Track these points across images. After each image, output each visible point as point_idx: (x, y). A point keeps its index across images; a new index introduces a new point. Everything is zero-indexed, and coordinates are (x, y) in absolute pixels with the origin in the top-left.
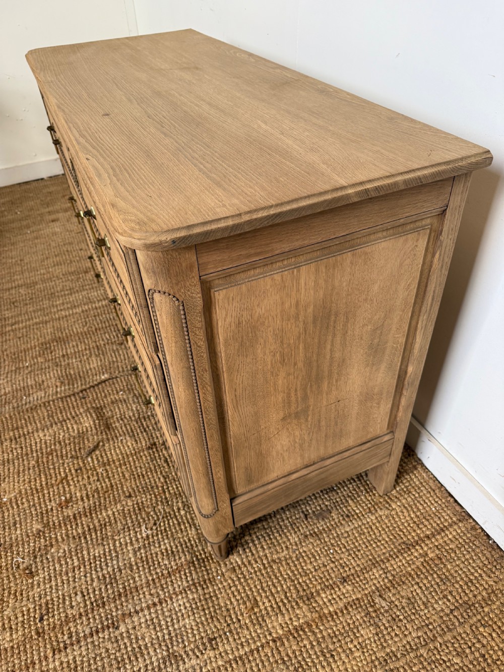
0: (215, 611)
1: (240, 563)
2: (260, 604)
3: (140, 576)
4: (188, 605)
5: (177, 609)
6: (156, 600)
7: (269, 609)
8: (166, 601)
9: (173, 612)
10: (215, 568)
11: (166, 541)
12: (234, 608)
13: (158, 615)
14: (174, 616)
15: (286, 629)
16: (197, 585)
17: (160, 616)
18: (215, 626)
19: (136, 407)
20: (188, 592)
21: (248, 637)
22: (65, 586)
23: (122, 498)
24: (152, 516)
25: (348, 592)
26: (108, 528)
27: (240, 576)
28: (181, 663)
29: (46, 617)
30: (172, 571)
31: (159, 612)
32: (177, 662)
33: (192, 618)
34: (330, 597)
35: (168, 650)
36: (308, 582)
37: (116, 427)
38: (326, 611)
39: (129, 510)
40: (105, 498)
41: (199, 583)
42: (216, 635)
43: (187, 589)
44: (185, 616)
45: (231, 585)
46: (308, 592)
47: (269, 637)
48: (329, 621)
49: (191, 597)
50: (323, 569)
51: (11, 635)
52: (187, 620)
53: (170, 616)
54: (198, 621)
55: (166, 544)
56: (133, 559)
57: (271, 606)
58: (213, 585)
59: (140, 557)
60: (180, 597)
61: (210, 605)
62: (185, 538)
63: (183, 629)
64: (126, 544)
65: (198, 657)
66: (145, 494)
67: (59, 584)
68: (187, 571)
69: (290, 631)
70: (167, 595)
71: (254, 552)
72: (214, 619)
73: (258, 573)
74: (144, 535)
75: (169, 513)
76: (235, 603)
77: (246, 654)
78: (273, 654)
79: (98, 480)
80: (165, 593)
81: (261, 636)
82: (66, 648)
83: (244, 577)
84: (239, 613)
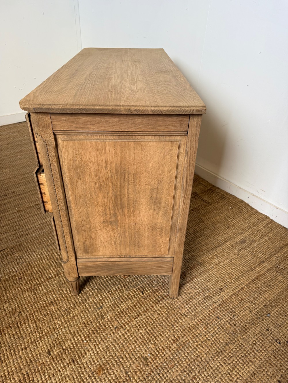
0: (217, 280)
1: (218, 262)
2: (234, 275)
4: (204, 279)
9: (199, 282)
12: (224, 278)
14: (200, 284)
15: (249, 281)
17: (194, 284)
18: (220, 285)
21: (235, 286)
22: (146, 280)
25: (266, 266)
27: (220, 267)
28: (212, 299)
29: (144, 292)
30: (191, 268)
32: (210, 299)
33: (209, 283)
34: (260, 269)
35: (204, 295)
36: (249, 265)
38: (261, 273)
41: (205, 271)
42: (222, 287)
45: (218, 270)
46: (251, 268)
47: (243, 285)
48: (264, 276)
50: (253, 260)
51: (131, 301)
54: (212, 284)
57: (239, 275)
58: (211, 271)
61: (214, 278)
63: (207, 287)
67: (143, 280)
68: (197, 268)
71: (222, 258)
72: (218, 282)
73: (227, 265)
76: (224, 276)
77: (237, 292)
78: (248, 290)
80: (192, 276)
82: (159, 302)
83: (223, 266)
84: (227, 279)
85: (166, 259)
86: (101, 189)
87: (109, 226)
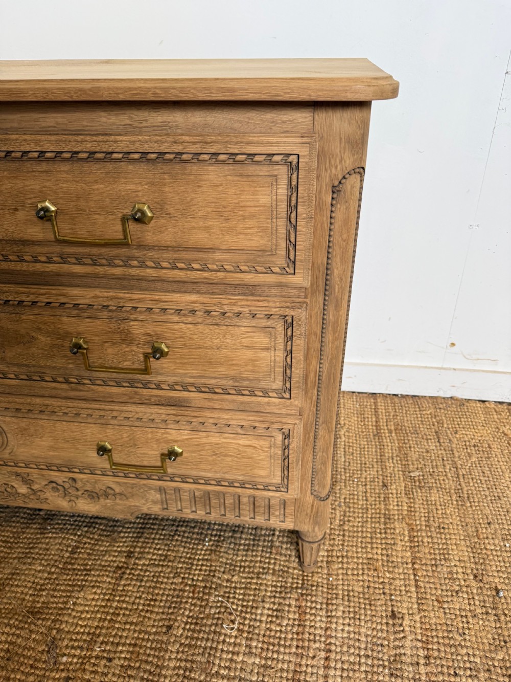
0: (365, 599)
2: (376, 557)
3: (283, 662)
4: (347, 621)
5: (345, 635)
6: (323, 655)
7: (384, 552)
8: (330, 644)
9: (346, 641)
10: (319, 577)
11: (259, 611)
12: (369, 581)
13: (341, 660)
14: (351, 643)
15: (408, 549)
16: (329, 601)
17: (343, 659)
18: (381, 605)
19: (41, 564)
20: (334, 613)
21: (402, 582)
23: (165, 639)
24: (215, 613)
25: (396, 489)
26: (193, 675)
27: (339, 560)
28: (403, 658)
30: (299, 620)
31: (338, 657)
32: (400, 662)
33: (362, 623)
34: (395, 504)
35: (384, 667)
36: (373, 511)
37: (43, 603)
38: (405, 513)
39: (187, 637)
40: (147, 662)
41: (328, 599)
42: (390, 609)
43: (329, 614)
44: (357, 630)
45: (344, 572)
46: (383, 516)
47: (409, 566)
48: (414, 515)
49: (340, 614)
50: (368, 495)
52: (363, 630)
53: (349, 647)
54: (369, 618)
55: (263, 613)
56: (257, 661)
57: (382, 549)
58: (337, 588)
59: (260, 651)
60: (334, 626)
61: (356, 599)
62: (270, 589)
63: (369, 639)
64: (231, 660)
65: (404, 637)
66: (181, 609)
68: (309, 605)
69: (411, 547)
70: (323, 639)
72: (373, 603)
73: (346, 544)
74: (234, 633)
75: (225, 592)
76: (365, 577)
77: (417, 593)
78: (425, 570)
79: (110, 660)
80: (320, 641)
81: (406, 571)
83: (343, 557)
84: (376, 579)
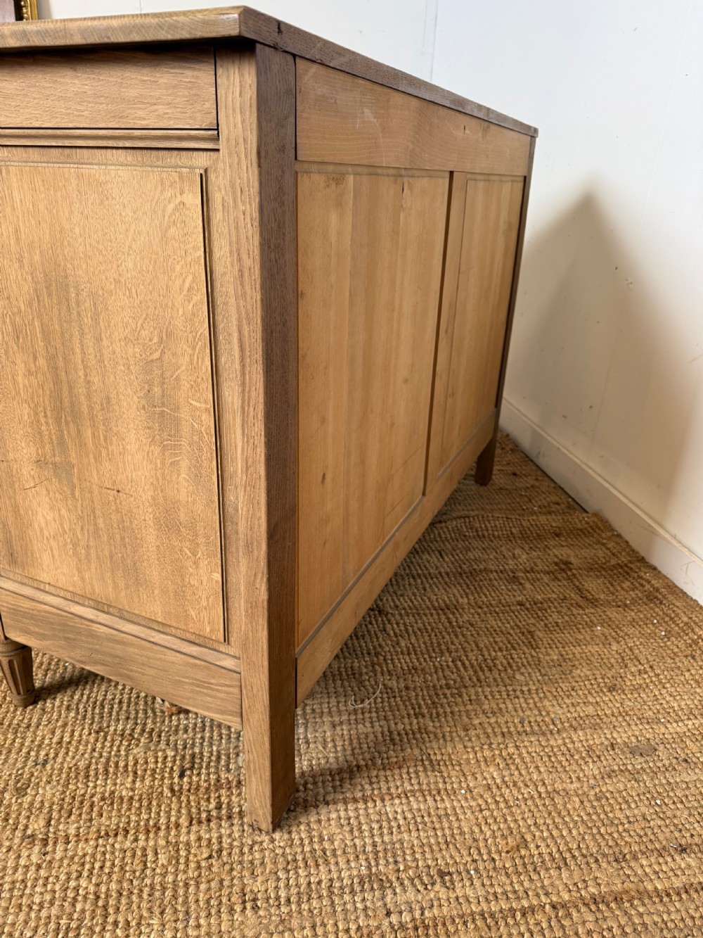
0: (453, 835)
1: (498, 781)
2: (532, 846)
4: (409, 816)
5: (391, 816)
7: (547, 858)
8: (374, 801)
9: (384, 818)
10: (457, 778)
11: (383, 723)
12: (486, 840)
13: (359, 815)
14: (384, 824)
15: (575, 894)
16: (426, 793)
17: (361, 817)
18: (452, 857)
20: (412, 799)
21: (509, 888)
22: (223, 741)
25: (689, 866)
27: (498, 799)
28: (389, 892)
29: (188, 773)
30: (389, 763)
31: (361, 812)
32: (382, 888)
33: (414, 834)
34: (657, 868)
35: (369, 867)
36: (616, 835)
38: (650, 887)
41: (430, 791)
42: (452, 870)
43: (409, 794)
45: (483, 807)
46: (617, 850)
47: (543, 898)
48: (654, 903)
49: (415, 806)
50: (643, 824)
51: (134, 782)
52: (405, 836)
54: (424, 841)
55: (383, 727)
56: (328, 734)
57: (550, 854)
58: (452, 800)
59: (340, 734)
60: (397, 802)
61: (446, 825)
63: (397, 846)
64: (322, 713)
65: (418, 891)
67: (215, 738)
68: (411, 770)
69: (582, 899)
70: (376, 792)
71: (523, 772)
72: (451, 846)
73: (529, 803)
74: (350, 708)
76: (488, 833)
77: (501, 911)
78: (550, 926)
80: (373, 789)
81: (530, 893)
82: (209, 820)
83: (506, 802)
84: (493, 849)
85: (220, 660)
86: (18, 337)
87: (54, 480)
